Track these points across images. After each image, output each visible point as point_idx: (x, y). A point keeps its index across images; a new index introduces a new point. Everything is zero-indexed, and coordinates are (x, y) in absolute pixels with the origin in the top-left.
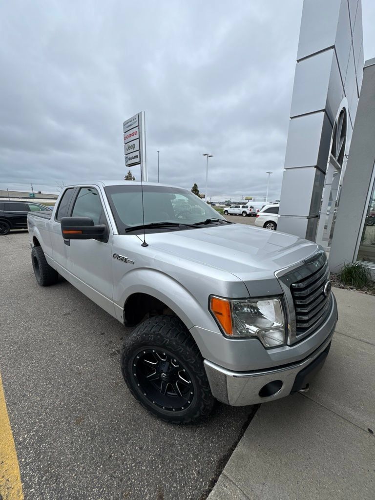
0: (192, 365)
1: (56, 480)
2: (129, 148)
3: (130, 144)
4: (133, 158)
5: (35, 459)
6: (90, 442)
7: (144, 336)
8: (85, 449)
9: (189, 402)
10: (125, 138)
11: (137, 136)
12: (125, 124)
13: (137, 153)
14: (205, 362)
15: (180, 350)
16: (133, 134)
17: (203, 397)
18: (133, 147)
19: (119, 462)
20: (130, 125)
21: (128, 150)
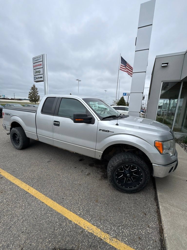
0: (144, 167)
1: (107, 221)
2: (36, 72)
3: (37, 70)
4: (39, 78)
5: (92, 218)
6: (108, 207)
7: (124, 160)
8: (108, 209)
9: (140, 182)
10: (34, 67)
11: (42, 66)
12: (34, 59)
13: (42, 76)
14: (153, 164)
15: (140, 163)
16: (39, 65)
17: (147, 179)
18: (39, 72)
19: (124, 209)
20: (37, 60)
21: (35, 73)
